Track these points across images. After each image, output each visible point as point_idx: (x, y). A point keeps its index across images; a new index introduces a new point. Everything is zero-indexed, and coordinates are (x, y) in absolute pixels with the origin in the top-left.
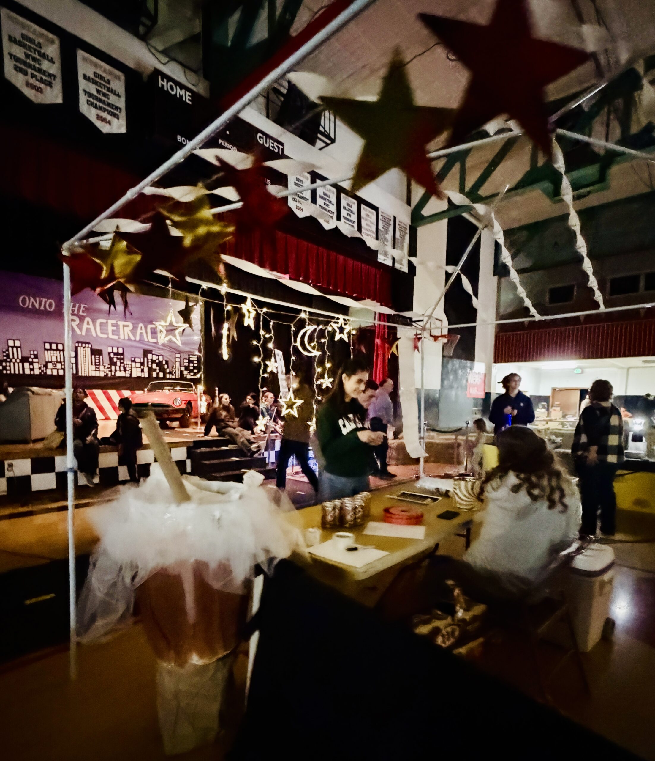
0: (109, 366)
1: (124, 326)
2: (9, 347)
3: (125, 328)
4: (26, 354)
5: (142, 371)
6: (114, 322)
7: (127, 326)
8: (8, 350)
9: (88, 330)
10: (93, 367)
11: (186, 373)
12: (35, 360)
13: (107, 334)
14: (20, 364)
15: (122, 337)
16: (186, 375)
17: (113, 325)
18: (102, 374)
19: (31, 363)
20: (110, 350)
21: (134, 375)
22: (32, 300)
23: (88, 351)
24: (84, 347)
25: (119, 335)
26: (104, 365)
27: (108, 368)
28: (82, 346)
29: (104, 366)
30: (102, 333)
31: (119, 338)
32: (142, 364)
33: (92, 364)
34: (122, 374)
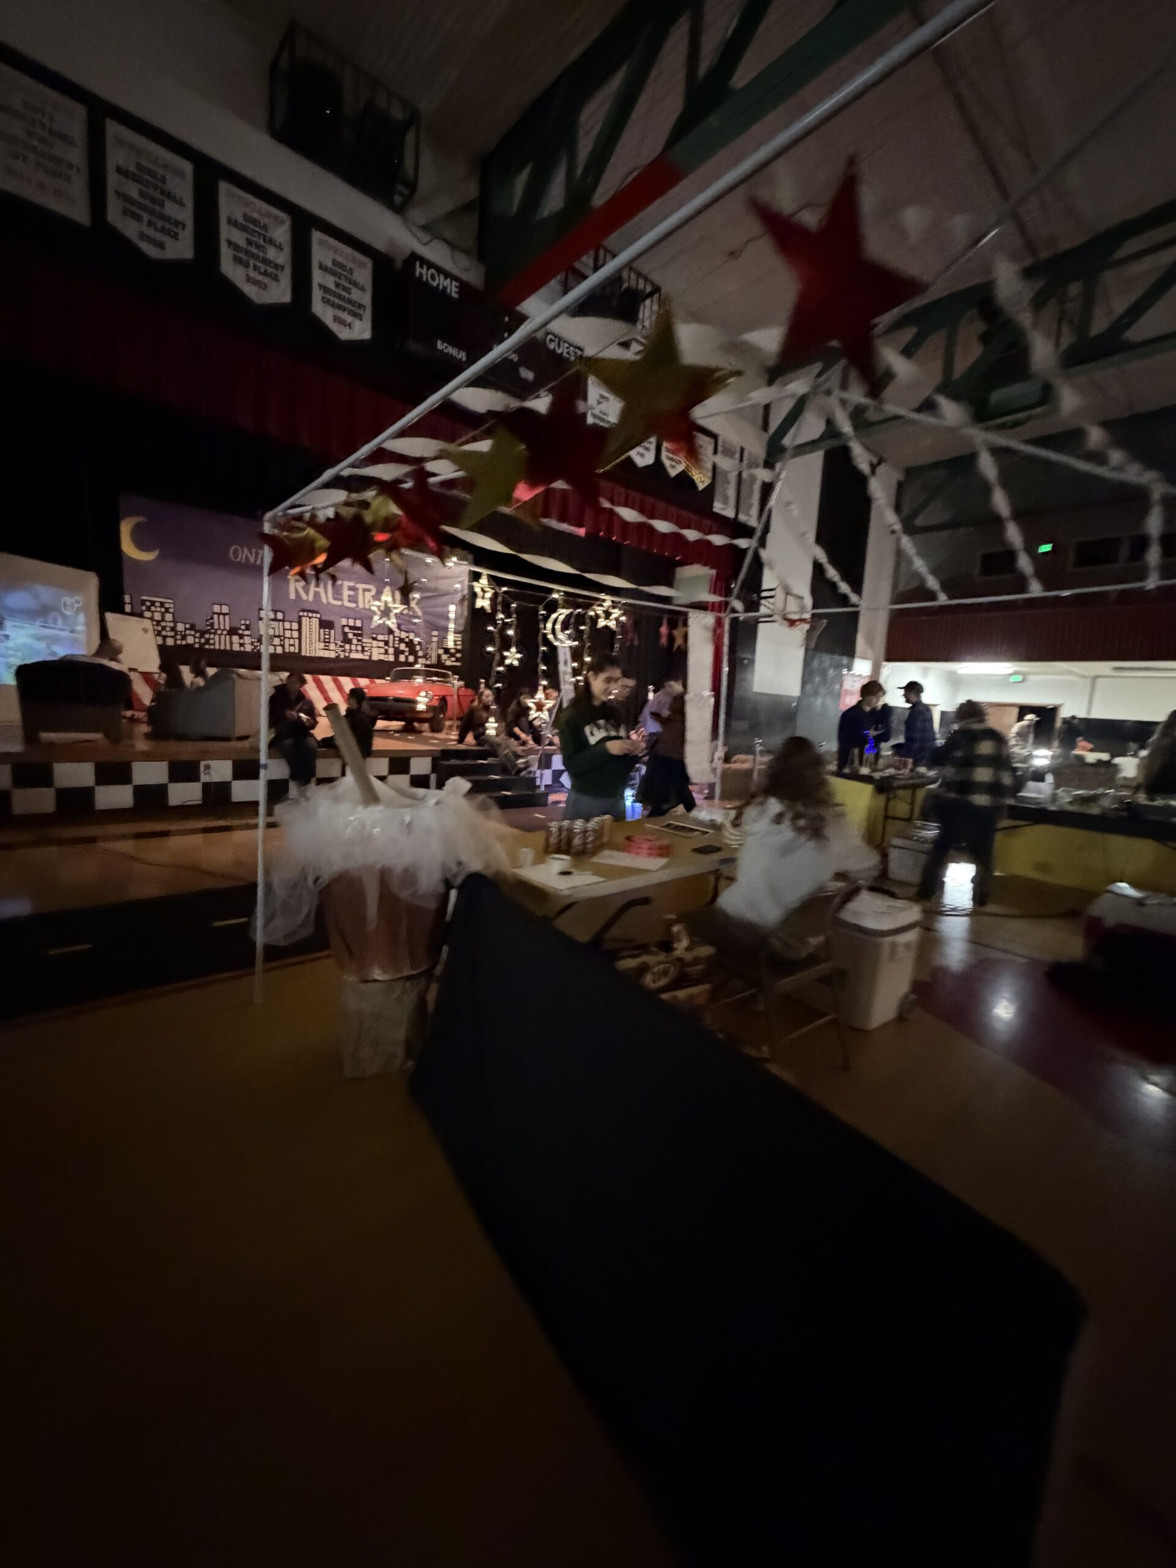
0: (343, 644)
1: (365, 590)
2: (214, 613)
3: (366, 593)
4: (236, 625)
5: (386, 652)
6: (351, 584)
7: (369, 590)
8: (212, 618)
9: (317, 594)
10: (322, 645)
11: (444, 657)
12: (247, 633)
13: (341, 600)
14: (228, 637)
15: (361, 605)
16: (446, 660)
17: (351, 588)
18: (333, 655)
19: (241, 636)
20: (344, 622)
21: (375, 658)
22: (246, 550)
23: (315, 622)
24: (310, 618)
25: (356, 602)
26: (336, 642)
27: (341, 646)
28: (308, 616)
29: (336, 644)
30: (335, 599)
31: (357, 606)
32: (386, 643)
33: (319, 641)
34: (359, 656)
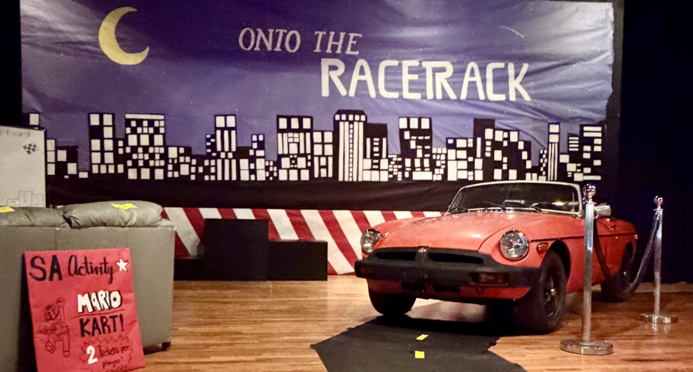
0: (400, 159)
1: (435, 71)
2: (216, 129)
3: (437, 74)
4: (245, 143)
5: (471, 167)
6: (415, 63)
7: (443, 70)
8: (214, 136)
9: (362, 84)
10: (368, 163)
11: (571, 167)
12: (260, 153)
13: (400, 90)
14: (234, 162)
15: (430, 95)
16: (573, 173)
17: (412, 71)
18: (384, 177)
19: (253, 160)
20: (403, 124)
21: (452, 177)
22: (261, 34)
23: (359, 128)
24: (351, 122)
25: (423, 91)
26: (390, 156)
27: (397, 163)
28: (347, 120)
29: (390, 160)
30: (388, 89)
33: (365, 157)
34: (426, 176)
